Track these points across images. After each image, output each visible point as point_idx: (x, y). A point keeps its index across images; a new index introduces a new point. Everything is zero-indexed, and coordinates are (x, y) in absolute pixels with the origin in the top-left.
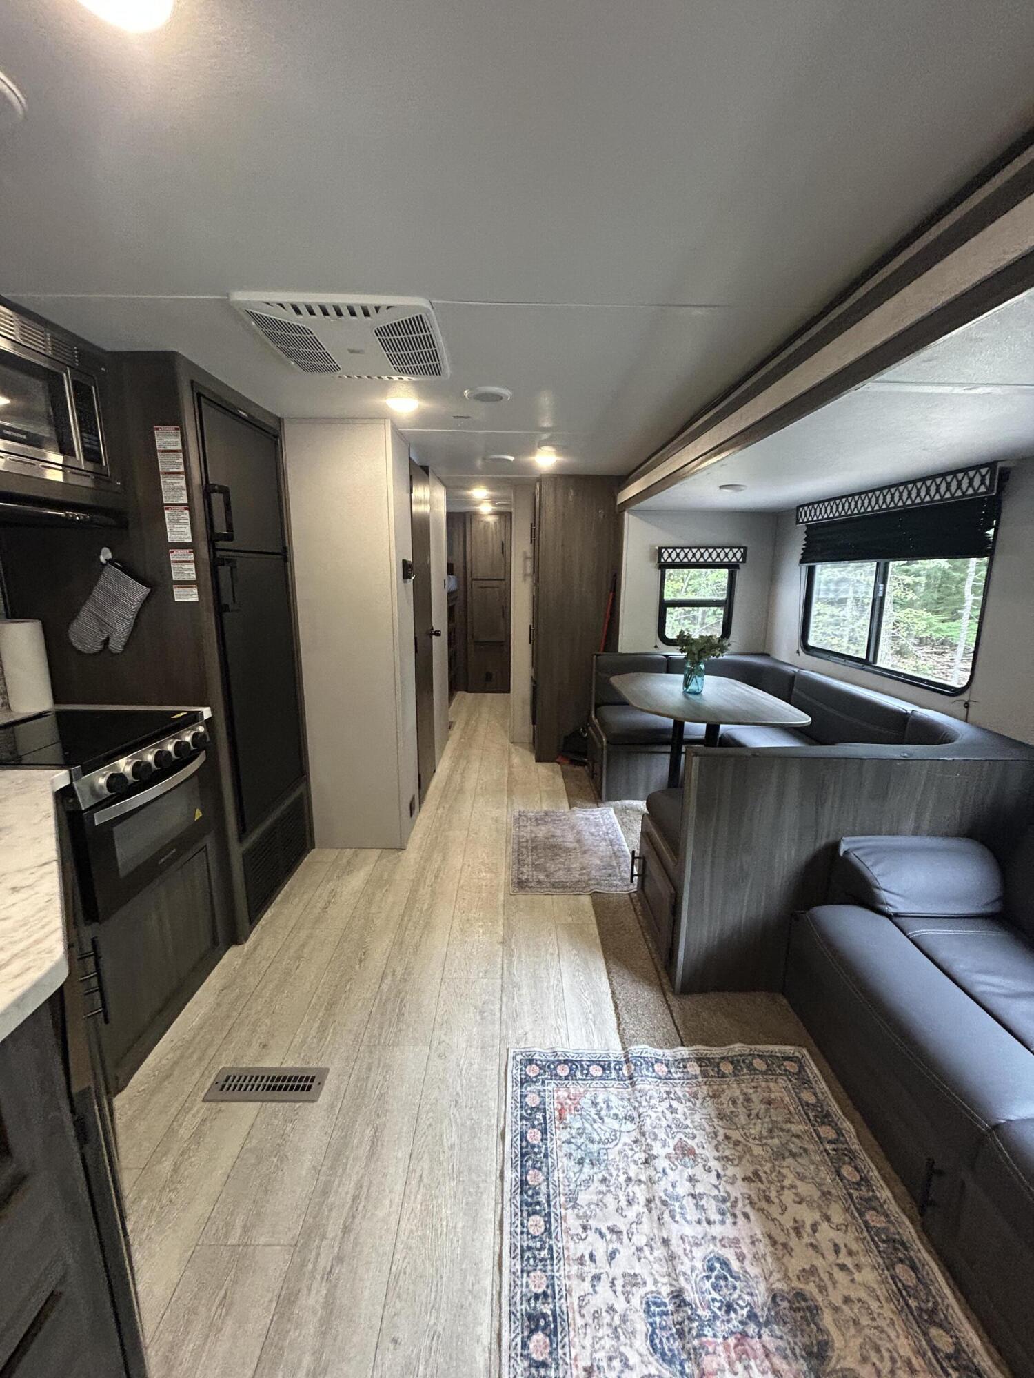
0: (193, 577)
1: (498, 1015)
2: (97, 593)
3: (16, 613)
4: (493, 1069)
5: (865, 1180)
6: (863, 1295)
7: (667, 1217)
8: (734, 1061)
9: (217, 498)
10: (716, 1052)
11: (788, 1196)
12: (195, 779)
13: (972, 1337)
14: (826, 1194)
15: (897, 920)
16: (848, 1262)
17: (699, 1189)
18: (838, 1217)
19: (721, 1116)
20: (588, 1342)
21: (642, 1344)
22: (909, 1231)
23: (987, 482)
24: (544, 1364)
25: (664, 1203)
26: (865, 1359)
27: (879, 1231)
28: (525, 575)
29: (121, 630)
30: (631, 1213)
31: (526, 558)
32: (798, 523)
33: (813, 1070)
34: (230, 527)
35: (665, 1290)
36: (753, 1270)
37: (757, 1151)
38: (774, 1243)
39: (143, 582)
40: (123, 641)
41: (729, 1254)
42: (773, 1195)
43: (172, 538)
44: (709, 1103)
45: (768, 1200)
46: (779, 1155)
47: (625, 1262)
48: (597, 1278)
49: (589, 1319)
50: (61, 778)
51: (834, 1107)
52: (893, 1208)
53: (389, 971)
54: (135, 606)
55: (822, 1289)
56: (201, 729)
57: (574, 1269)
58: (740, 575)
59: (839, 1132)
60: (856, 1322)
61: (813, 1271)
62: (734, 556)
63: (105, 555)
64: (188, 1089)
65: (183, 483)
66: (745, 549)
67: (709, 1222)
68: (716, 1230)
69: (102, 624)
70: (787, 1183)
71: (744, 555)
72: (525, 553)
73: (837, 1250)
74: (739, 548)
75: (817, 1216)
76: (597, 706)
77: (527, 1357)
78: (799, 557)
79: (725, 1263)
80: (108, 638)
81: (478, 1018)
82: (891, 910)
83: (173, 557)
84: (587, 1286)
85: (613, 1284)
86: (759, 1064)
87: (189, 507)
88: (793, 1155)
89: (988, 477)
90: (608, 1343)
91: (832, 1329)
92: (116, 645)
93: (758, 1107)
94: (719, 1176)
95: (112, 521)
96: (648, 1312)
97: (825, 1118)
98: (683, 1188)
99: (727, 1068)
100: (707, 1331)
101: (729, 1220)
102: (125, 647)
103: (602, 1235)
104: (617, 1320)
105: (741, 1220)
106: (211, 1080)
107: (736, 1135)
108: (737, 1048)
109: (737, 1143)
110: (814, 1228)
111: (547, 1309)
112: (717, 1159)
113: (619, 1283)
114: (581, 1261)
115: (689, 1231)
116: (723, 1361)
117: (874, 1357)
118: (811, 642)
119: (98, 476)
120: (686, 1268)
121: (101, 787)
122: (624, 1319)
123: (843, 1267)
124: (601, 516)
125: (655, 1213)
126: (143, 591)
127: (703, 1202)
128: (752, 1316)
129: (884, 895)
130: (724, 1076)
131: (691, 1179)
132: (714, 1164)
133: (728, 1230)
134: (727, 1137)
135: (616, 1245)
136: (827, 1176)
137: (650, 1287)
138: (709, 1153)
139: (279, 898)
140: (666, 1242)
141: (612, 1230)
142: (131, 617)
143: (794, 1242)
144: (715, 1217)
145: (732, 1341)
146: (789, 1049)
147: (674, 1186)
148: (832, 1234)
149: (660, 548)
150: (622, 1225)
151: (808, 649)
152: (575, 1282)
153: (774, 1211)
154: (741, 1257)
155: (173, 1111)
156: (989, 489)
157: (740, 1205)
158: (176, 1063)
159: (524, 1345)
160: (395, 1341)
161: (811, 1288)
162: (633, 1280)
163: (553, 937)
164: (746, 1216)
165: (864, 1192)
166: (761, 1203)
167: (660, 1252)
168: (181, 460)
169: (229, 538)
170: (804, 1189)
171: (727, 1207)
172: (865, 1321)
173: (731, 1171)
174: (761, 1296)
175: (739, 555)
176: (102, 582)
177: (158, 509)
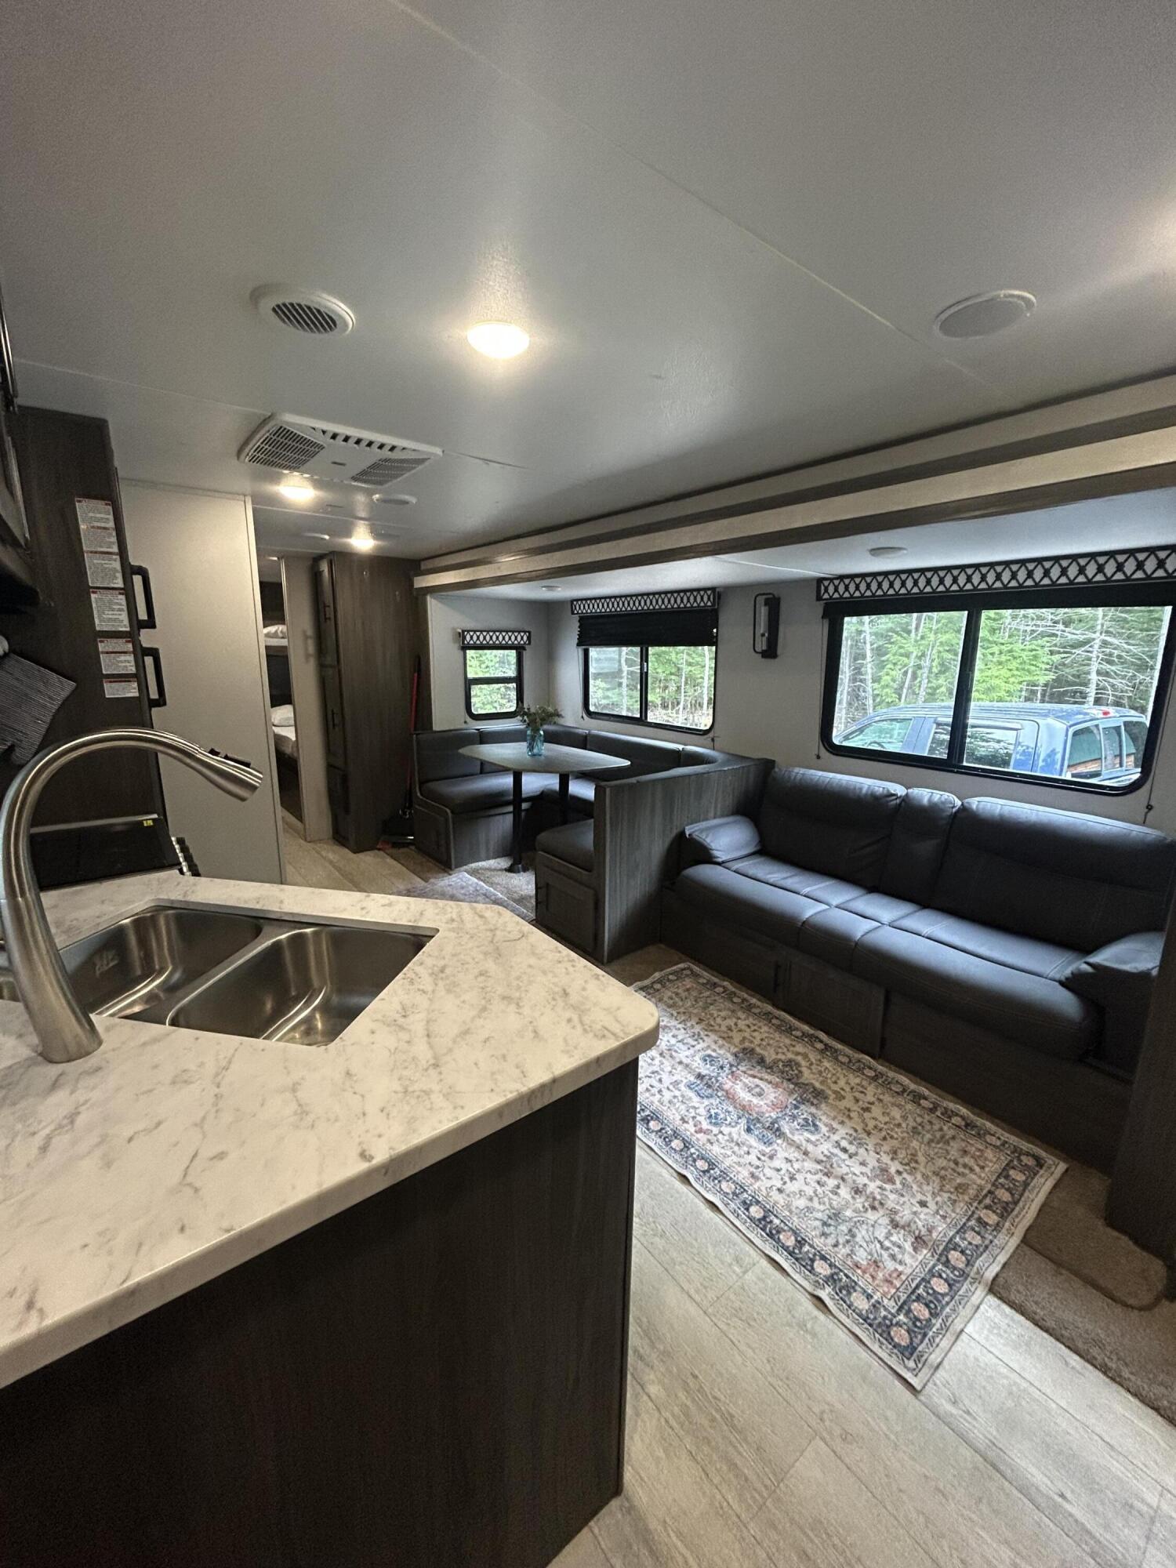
0: (131, 670)
5: (744, 1000)
6: (767, 1035)
7: (674, 1053)
8: (659, 981)
10: (647, 982)
11: (719, 1020)
13: (806, 1028)
14: (733, 1011)
15: (727, 865)
16: (756, 1028)
17: (680, 1038)
18: (743, 1016)
19: (670, 1006)
20: (674, 1111)
21: (696, 1099)
22: (770, 1008)
24: (662, 1129)
25: (669, 1050)
26: (777, 1053)
27: (760, 1013)
28: (307, 656)
30: (657, 1062)
31: (306, 637)
32: (573, 613)
33: (696, 969)
34: (150, 614)
35: (692, 1079)
36: (722, 1052)
37: (695, 1011)
38: (724, 1038)
39: (62, 673)
41: (709, 1052)
42: (712, 1023)
44: (660, 1005)
45: (712, 1026)
46: (705, 1008)
47: (667, 1080)
48: (660, 1091)
49: (668, 1105)
51: (716, 980)
52: (759, 1003)
55: (751, 1042)
57: (647, 1094)
58: (526, 655)
59: (724, 987)
60: (769, 1045)
61: (744, 1038)
62: (521, 639)
63: (3, 645)
65: (116, 565)
66: (529, 632)
67: (693, 1046)
68: (698, 1047)
70: (715, 1015)
71: (529, 638)
72: (304, 632)
73: (749, 1026)
74: (525, 632)
75: (734, 1020)
76: (421, 783)
77: (653, 1131)
78: (576, 641)
79: (709, 1056)
82: (720, 860)
83: (101, 647)
84: (658, 1096)
85: (668, 1088)
86: (671, 977)
87: (125, 591)
88: (712, 1004)
89: (711, 595)
90: (683, 1107)
91: (762, 1052)
93: (684, 995)
94: (685, 1029)
96: (691, 1089)
97: (715, 985)
98: (673, 1041)
99: (657, 986)
100: (719, 1078)
101: (701, 1041)
103: (650, 1077)
104: (680, 1099)
105: (705, 1038)
107: (682, 1010)
108: (657, 975)
109: (684, 1013)
110: (736, 1024)
111: (648, 1113)
112: (680, 1023)
113: (671, 1087)
115: (688, 1053)
116: (731, 1084)
117: (780, 1050)
118: (592, 709)
120: (696, 1064)
122: (683, 1096)
123: (755, 1031)
124: (398, 598)
125: (667, 1056)
126: (66, 684)
127: (685, 1041)
128: (731, 1066)
129: (716, 853)
130: (658, 990)
131: (673, 1036)
132: (680, 1026)
133: (702, 1045)
134: (678, 1013)
135: (658, 1077)
136: (729, 1005)
137: (685, 1081)
138: (673, 1023)
140: (680, 1063)
141: (653, 1073)
143: (731, 1034)
144: (695, 1043)
145: (730, 1077)
146: (681, 966)
147: (668, 1041)
148: (744, 1022)
149: (463, 631)
150: (655, 1068)
151: (590, 714)
152: (652, 1098)
153: (717, 1028)
154: (714, 1051)
156: (713, 605)
157: (702, 1033)
159: (648, 1129)
161: (747, 1044)
162: (676, 1083)
164: (707, 1035)
165: (746, 1004)
166: (710, 1028)
167: (680, 1068)
168: (115, 540)
169: (151, 625)
170: (723, 1014)
171: (697, 1037)
172: (771, 1042)
173: (689, 1024)
174: (731, 1058)
175: (525, 638)
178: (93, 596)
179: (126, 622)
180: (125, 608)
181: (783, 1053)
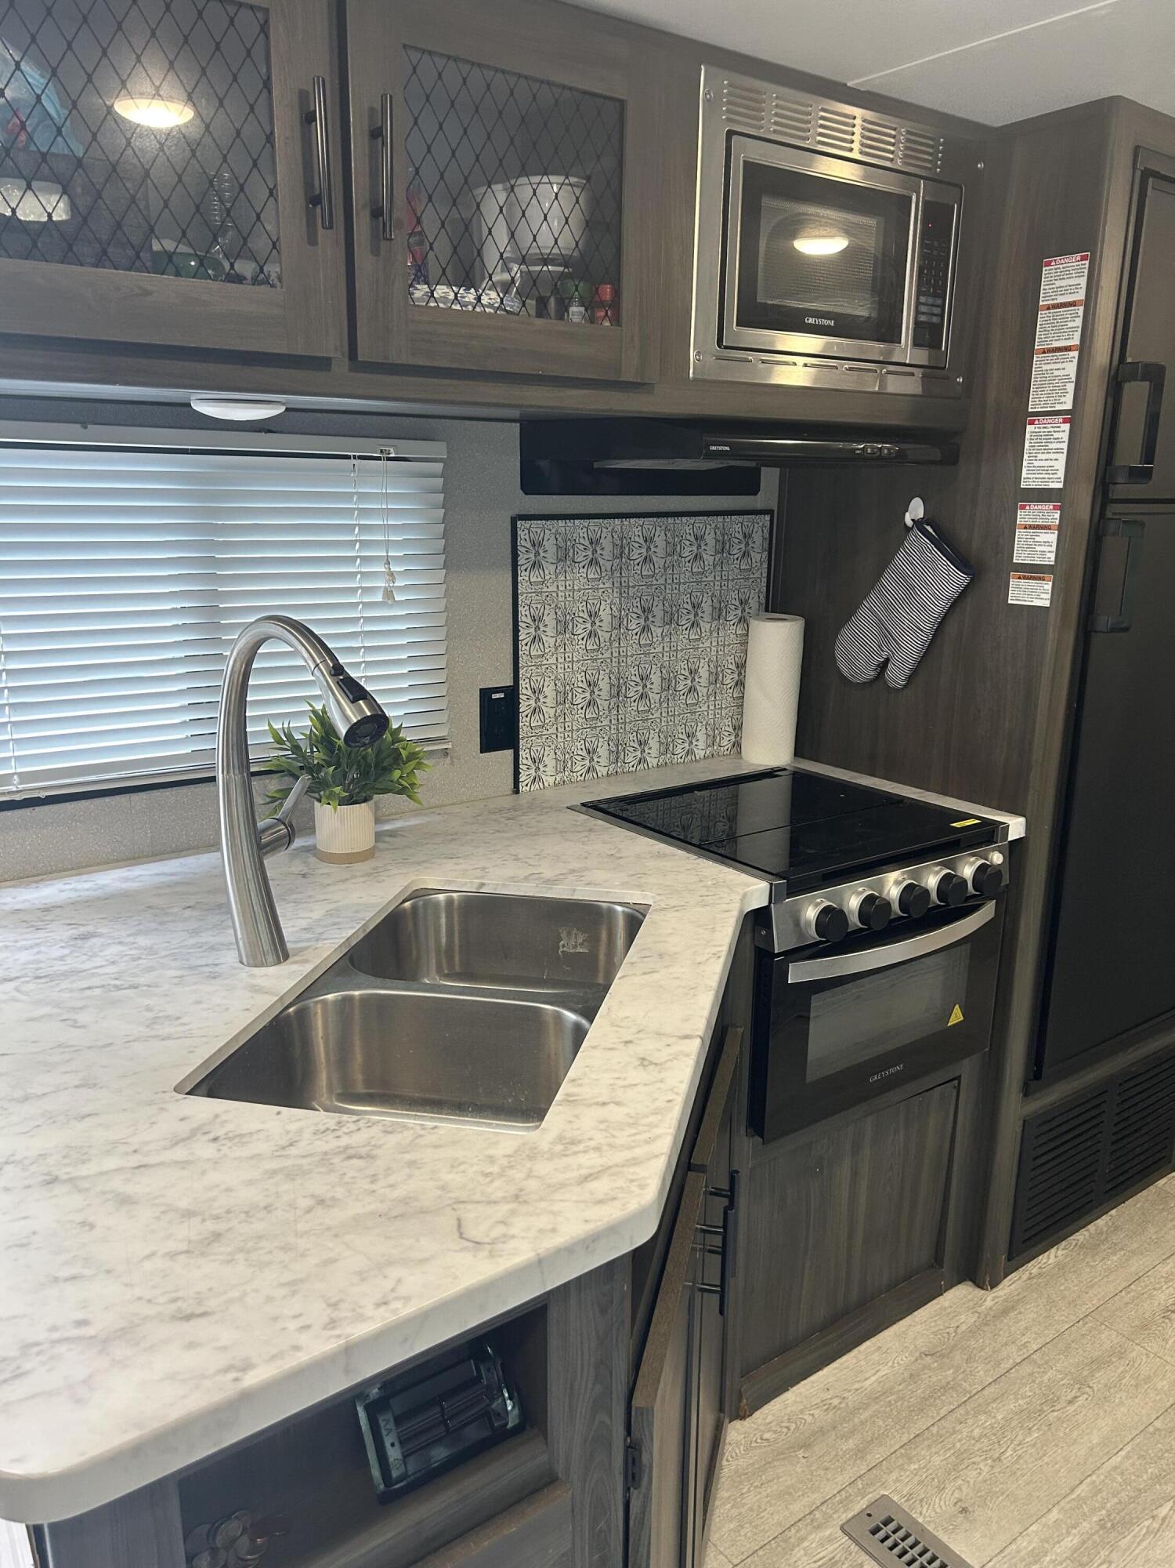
0: (1050, 558)
2: (888, 580)
9: (1136, 393)
12: (966, 948)
29: (909, 647)
34: (1149, 454)
39: (961, 561)
40: (907, 669)
43: (1029, 479)
50: (755, 891)
54: (939, 607)
56: (997, 858)
63: (916, 510)
65: (1071, 369)
69: (886, 635)
80: (887, 660)
83: (1022, 517)
87: (1072, 417)
92: (897, 675)
95: (936, 454)
102: (910, 679)
106: (862, 1504)
119: (932, 372)
121: (808, 923)
126: (959, 579)
139: (1081, 1236)
142: (927, 626)
155: (798, 1508)
158: (823, 1431)
168: (1079, 322)
169: (1141, 474)
176: (900, 559)
177: (1016, 423)
178: (1029, 428)
179: (1061, 474)
180: (1065, 446)
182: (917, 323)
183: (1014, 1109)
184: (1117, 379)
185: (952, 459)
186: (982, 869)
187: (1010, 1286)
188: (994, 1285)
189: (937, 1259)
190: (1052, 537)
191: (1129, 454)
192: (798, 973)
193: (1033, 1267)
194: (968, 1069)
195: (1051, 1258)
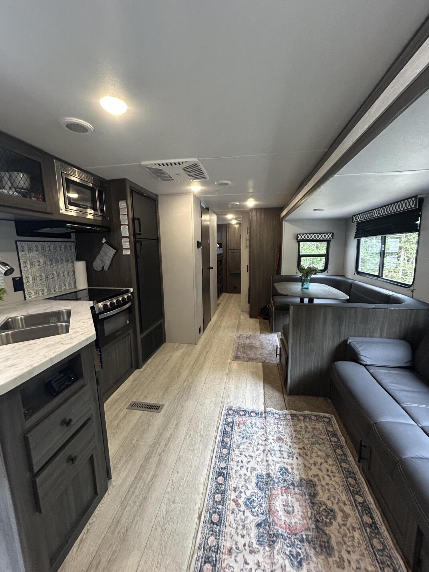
0: (129, 247)
1: (222, 395)
2: (101, 252)
3: (79, 259)
4: (218, 410)
5: (345, 455)
6: (334, 483)
7: (269, 454)
8: (305, 417)
9: (137, 222)
10: (298, 413)
11: (314, 455)
12: (128, 310)
13: (370, 499)
14: (328, 456)
15: (367, 367)
16: (331, 475)
17: (282, 449)
18: (330, 461)
19: (295, 431)
20: (236, 481)
21: (253, 484)
22: (356, 469)
23: (415, 203)
24: (221, 484)
25: (269, 451)
26: (329, 499)
27: (345, 469)
28: (247, 246)
29: (108, 263)
30: (257, 453)
31: (247, 240)
32: (353, 222)
33: (334, 421)
34: (140, 231)
35: (264, 473)
36: (296, 472)
37: (306, 442)
38: (305, 466)
39: (114, 248)
40: (108, 267)
41: (289, 468)
42: (309, 454)
43: (123, 235)
44: (292, 427)
45: (306, 455)
46: (313, 444)
47: (253, 464)
48: (243, 467)
50: (91, 303)
51: (339, 433)
52: (353, 463)
53: (187, 380)
54: (111, 256)
55: (319, 480)
56: (130, 295)
57: (235, 463)
58: (331, 244)
59: (339, 440)
60: (329, 490)
61: (317, 475)
62: (329, 236)
63: (104, 240)
64: (122, 405)
65: (126, 218)
66: (333, 233)
67: (283, 458)
68: (286, 460)
69: (102, 261)
70: (314, 451)
71: (332, 236)
72: (246, 238)
73: (328, 470)
74: (330, 233)
75: (323, 461)
76: (273, 296)
77: (217, 482)
78: (354, 236)
79: (286, 469)
80: (104, 266)
81: (215, 396)
82: (364, 363)
83: (123, 240)
84: (239, 468)
85: (247, 469)
87: (128, 225)
88: (319, 444)
89: (415, 201)
91: (320, 491)
92: (106, 269)
93: (310, 429)
94: (290, 447)
95: (106, 230)
96: (257, 477)
97: (335, 435)
98: (277, 448)
99: (301, 418)
100: (276, 485)
101: (291, 458)
102: (109, 269)
103: (246, 456)
104: (247, 478)
105: (295, 459)
106: (129, 404)
107: (299, 436)
109: (299, 439)
110: (321, 464)
111: (225, 472)
112: (291, 442)
113: (249, 470)
114: (238, 462)
115: (276, 459)
116: (280, 492)
117: (332, 499)
118: (360, 270)
119: (103, 216)
120: (273, 468)
121: (101, 308)
122: (249, 478)
123: (328, 475)
124: (275, 223)
125: (265, 453)
126: (114, 251)
127: (283, 453)
128: (293, 484)
129: (362, 358)
130: (300, 420)
131: (280, 446)
132: (289, 444)
133: (290, 461)
134: (296, 437)
135: (250, 460)
136: (330, 452)
137: (259, 471)
139: (153, 356)
140: (267, 461)
141: (250, 456)
142: (110, 259)
143: (313, 467)
144: (287, 457)
145: (284, 488)
146: (327, 415)
147: (273, 447)
148: (327, 466)
149: (297, 234)
150: (253, 455)
151: (358, 273)
152: (235, 467)
153: (308, 458)
154: (292, 469)
155: (118, 410)
156: (416, 206)
157: (296, 455)
158: (119, 398)
160: (178, 472)
161: (315, 479)
162: (254, 469)
163: (246, 374)
164: (297, 458)
165: (343, 457)
166: (303, 455)
167: (265, 463)
168: (126, 211)
169: (140, 234)
170: (320, 453)
171: (290, 455)
172: (332, 490)
173: (295, 446)
174: (297, 478)
175: (330, 236)
176: (103, 248)
177: (119, 225)
178: (121, 226)
179: (128, 234)
180: (128, 229)
181: (332, 503)
182: (100, 209)
183: (139, 337)
184: (134, 220)
185: (109, 231)
186: (128, 296)
187: (144, 367)
188: (142, 367)
189: (132, 367)
190: (128, 243)
191: (137, 231)
192: (101, 317)
193: (147, 363)
194: (131, 331)
195: (149, 361)
